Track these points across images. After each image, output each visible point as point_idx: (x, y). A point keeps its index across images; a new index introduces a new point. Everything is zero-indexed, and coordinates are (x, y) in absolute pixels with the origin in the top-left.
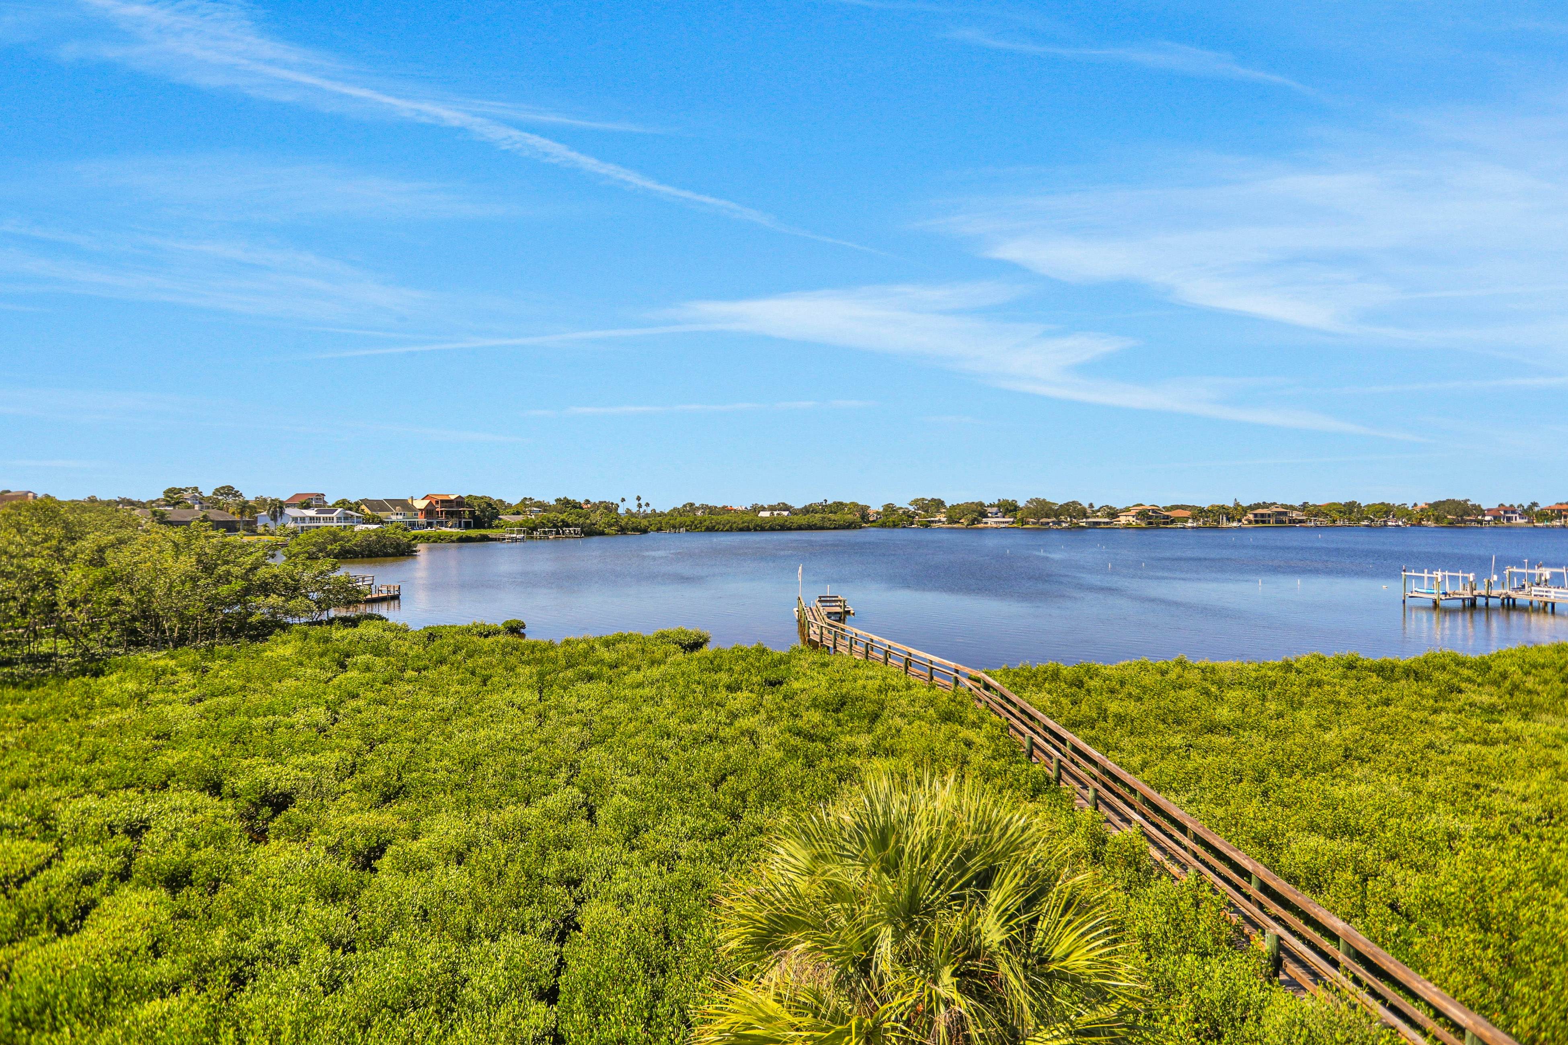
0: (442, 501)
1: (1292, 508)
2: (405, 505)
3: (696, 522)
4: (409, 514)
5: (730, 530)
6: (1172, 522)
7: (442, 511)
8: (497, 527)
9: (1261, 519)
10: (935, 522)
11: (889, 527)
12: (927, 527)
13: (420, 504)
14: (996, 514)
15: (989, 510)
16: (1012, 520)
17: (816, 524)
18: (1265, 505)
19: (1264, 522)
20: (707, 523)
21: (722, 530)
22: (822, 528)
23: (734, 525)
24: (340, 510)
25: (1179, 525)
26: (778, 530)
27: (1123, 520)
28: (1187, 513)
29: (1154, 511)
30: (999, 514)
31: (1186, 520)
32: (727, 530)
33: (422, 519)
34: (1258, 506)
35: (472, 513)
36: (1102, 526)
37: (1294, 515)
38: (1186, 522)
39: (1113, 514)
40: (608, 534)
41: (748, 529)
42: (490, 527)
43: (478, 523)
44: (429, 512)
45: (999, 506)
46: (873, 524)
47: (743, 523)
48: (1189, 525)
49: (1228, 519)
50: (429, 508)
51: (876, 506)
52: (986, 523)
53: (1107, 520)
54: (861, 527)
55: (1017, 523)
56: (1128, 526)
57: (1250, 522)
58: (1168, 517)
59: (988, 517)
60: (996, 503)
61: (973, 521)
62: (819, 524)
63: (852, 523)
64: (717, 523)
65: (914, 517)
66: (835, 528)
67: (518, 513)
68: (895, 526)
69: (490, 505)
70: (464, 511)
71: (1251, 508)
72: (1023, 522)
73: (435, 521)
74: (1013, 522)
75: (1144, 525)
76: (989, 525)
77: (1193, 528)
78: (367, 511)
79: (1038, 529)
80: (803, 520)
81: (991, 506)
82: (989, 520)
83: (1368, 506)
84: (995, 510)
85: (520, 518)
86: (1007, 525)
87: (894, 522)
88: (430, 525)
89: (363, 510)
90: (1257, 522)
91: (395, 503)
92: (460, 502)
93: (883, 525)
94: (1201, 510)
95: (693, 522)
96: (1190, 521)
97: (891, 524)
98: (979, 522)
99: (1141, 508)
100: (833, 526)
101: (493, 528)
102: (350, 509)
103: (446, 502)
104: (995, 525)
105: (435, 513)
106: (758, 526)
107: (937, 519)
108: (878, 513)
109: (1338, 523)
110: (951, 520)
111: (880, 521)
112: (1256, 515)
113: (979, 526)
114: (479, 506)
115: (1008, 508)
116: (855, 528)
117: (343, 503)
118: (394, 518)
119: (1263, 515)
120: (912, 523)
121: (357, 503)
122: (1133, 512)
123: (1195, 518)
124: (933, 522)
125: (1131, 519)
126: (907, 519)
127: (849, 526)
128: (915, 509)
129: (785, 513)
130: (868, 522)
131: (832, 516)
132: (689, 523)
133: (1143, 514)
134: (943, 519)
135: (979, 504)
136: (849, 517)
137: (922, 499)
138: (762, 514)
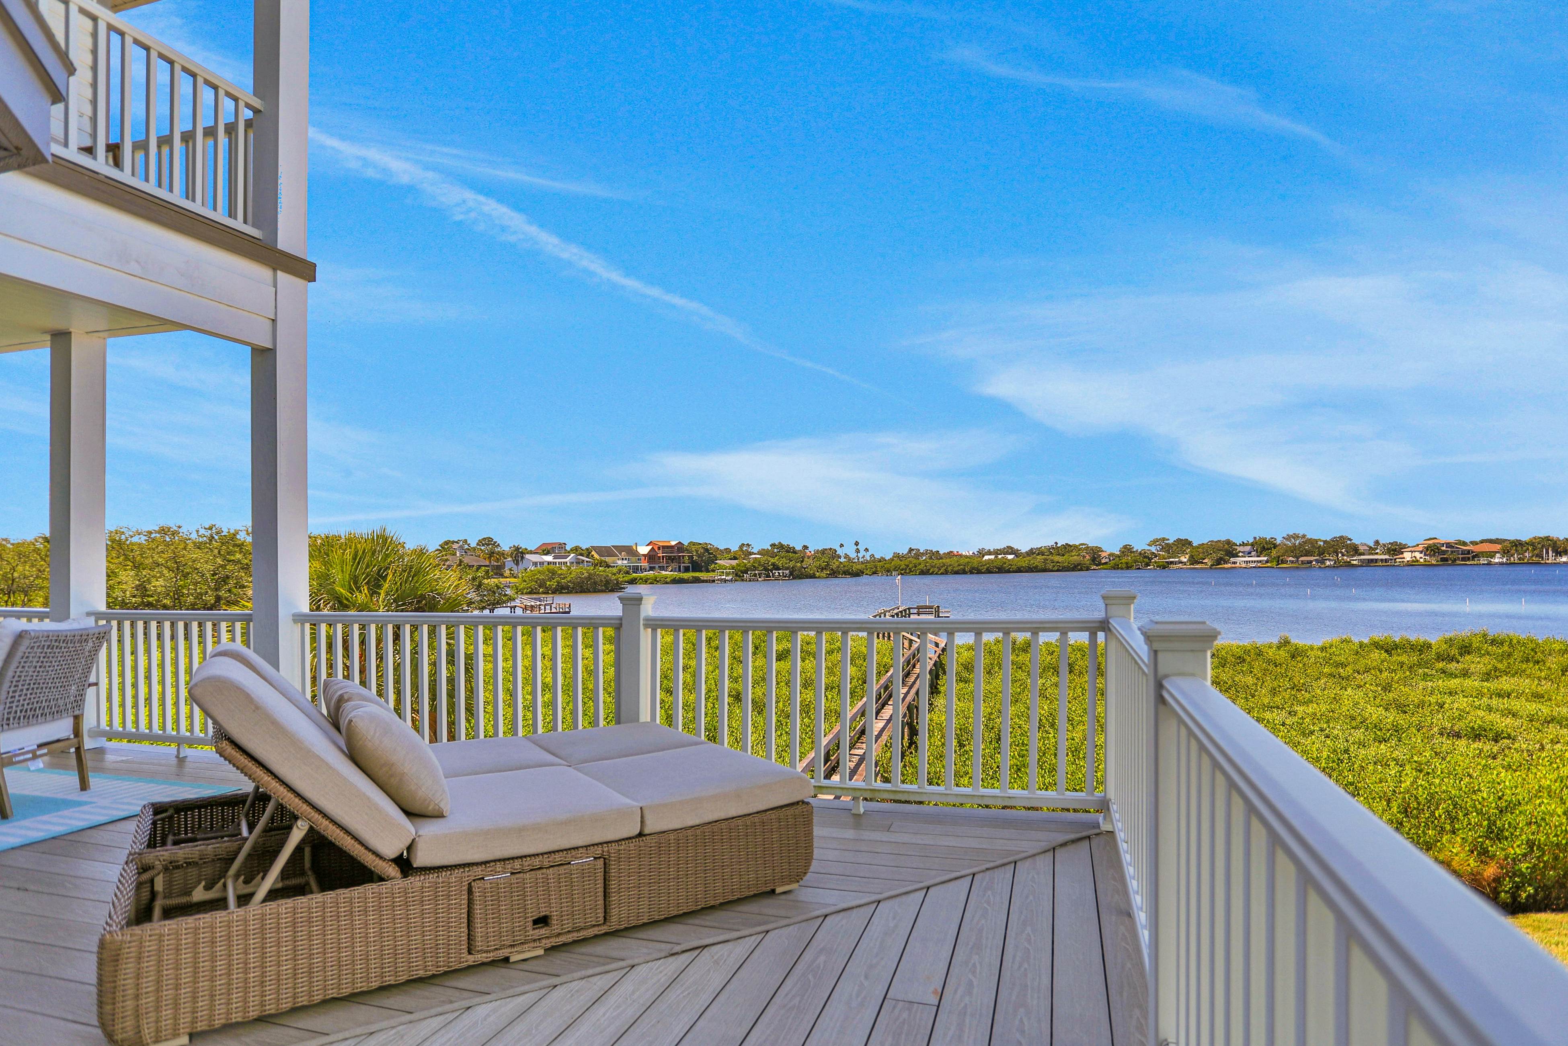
0: (664, 547)
2: (630, 551)
3: (910, 566)
4: (634, 559)
5: (946, 573)
6: (1474, 557)
7: (663, 556)
8: (713, 571)
10: (1177, 563)
11: (1122, 569)
12: (1164, 568)
13: (644, 550)
14: (1250, 553)
15: (1240, 548)
16: (1265, 559)
17: (1037, 566)
20: (921, 566)
21: (936, 574)
22: (1045, 570)
23: (950, 569)
24: (572, 555)
25: (1483, 561)
26: (996, 573)
27: (1407, 556)
28: (1495, 547)
29: (1449, 545)
30: (1253, 553)
31: (1492, 554)
32: (942, 574)
33: (645, 564)
35: (691, 557)
36: (1380, 564)
38: (1493, 557)
39: (1396, 549)
40: (819, 577)
41: (964, 572)
42: (708, 571)
43: (696, 567)
44: (651, 557)
45: (1252, 545)
46: (1105, 566)
47: (959, 565)
48: (1497, 560)
49: (1555, 553)
50: (652, 553)
51: (1110, 548)
52: (1235, 563)
53: (1387, 557)
54: (1088, 569)
55: (1272, 562)
56: (1413, 564)
58: (1468, 552)
59: (1239, 557)
60: (1251, 540)
61: (1219, 561)
62: (1041, 565)
63: (1078, 565)
64: (932, 567)
65: (1150, 559)
66: (1058, 570)
67: (735, 558)
68: (1128, 567)
69: (707, 550)
70: (683, 556)
72: (1279, 561)
73: (657, 566)
74: (1267, 562)
75: (1434, 562)
76: (1238, 565)
77: (1501, 564)
78: (596, 556)
79: (1297, 568)
80: (1023, 562)
81: (1243, 544)
82: (1239, 560)
84: (1248, 548)
85: (734, 562)
86: (1259, 564)
87: (1127, 563)
88: (652, 569)
89: (593, 556)
91: (621, 549)
92: (680, 547)
93: (1116, 567)
94: (1516, 543)
95: (908, 566)
96: (1498, 555)
97: (1124, 566)
98: (1226, 562)
99: (1431, 542)
100: (1056, 568)
101: (709, 572)
102: (582, 555)
103: (667, 548)
104: (1244, 565)
105: (656, 558)
106: (973, 568)
107: (1177, 560)
108: (1112, 555)
110: (1193, 561)
111: (1114, 563)
113: (1226, 566)
114: (697, 551)
115: (1263, 547)
116: (1081, 570)
117: (576, 549)
118: (620, 562)
120: (1148, 565)
121: (587, 549)
122: (1421, 548)
123: (1505, 552)
124: (1172, 563)
125: (1418, 555)
126: (1144, 560)
127: (1076, 567)
128: (1153, 549)
129: (1010, 557)
130: (1100, 564)
131: (1057, 558)
132: (904, 567)
133: (1432, 549)
134: (1184, 560)
135: (1228, 542)
136: (1075, 558)
137: (1164, 539)
138: (986, 557)
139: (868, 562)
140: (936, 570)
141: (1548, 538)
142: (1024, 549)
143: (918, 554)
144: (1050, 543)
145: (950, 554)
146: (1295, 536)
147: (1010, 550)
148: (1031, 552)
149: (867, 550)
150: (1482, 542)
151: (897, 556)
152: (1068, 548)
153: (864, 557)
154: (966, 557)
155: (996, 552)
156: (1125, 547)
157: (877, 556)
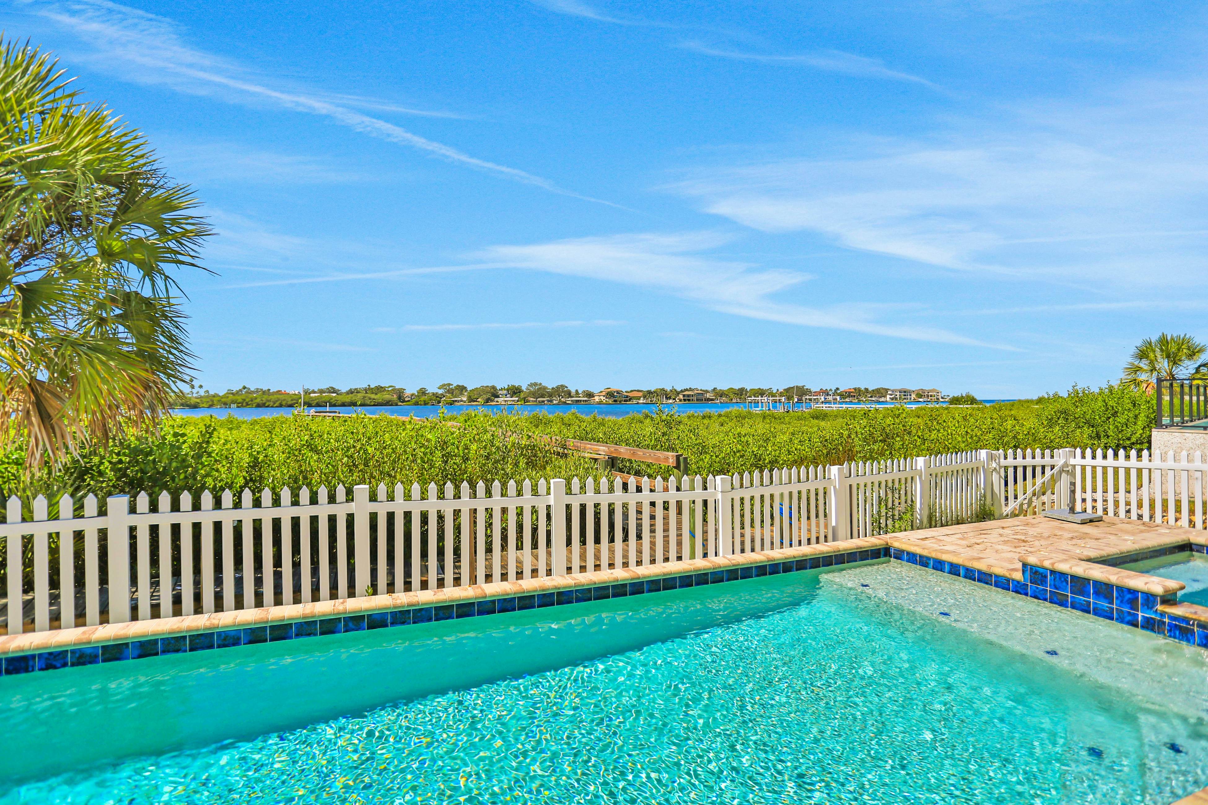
1: (707, 391)
3: (247, 401)
5: (281, 406)
6: (630, 400)
9: (687, 399)
10: (458, 401)
11: (421, 404)
12: (451, 404)
14: (506, 395)
15: (500, 392)
16: (517, 399)
17: (357, 402)
18: (691, 390)
19: (689, 400)
20: (258, 401)
22: (364, 405)
23: (284, 403)
25: (635, 402)
27: (597, 399)
28: (640, 394)
29: (618, 392)
30: (508, 395)
31: (638, 398)
34: (686, 390)
36: (582, 403)
37: (708, 396)
39: (590, 395)
45: (508, 390)
46: (408, 403)
48: (641, 401)
49: (667, 398)
51: (411, 390)
52: (497, 401)
53: (586, 399)
54: (397, 405)
55: (521, 401)
56: (600, 403)
57: (680, 400)
58: (627, 397)
59: (499, 397)
60: (506, 387)
61: (488, 400)
62: (361, 402)
63: (390, 401)
65: (441, 398)
66: (374, 405)
68: (425, 404)
71: (682, 391)
72: (525, 400)
74: (518, 401)
75: (611, 402)
76: (500, 403)
79: (536, 405)
80: (348, 399)
81: (501, 389)
82: (499, 400)
83: (751, 390)
84: (505, 392)
86: (513, 403)
87: (425, 401)
90: (685, 400)
93: (417, 404)
94: (649, 392)
95: (244, 400)
96: (642, 399)
97: (423, 402)
98: (492, 401)
99: (609, 391)
100: (372, 403)
104: (504, 403)
107: (459, 399)
108: (412, 395)
109: (734, 401)
110: (471, 400)
111: (414, 401)
112: (684, 396)
113: (492, 403)
115: (515, 391)
116: (392, 405)
119: (689, 396)
120: (439, 402)
122: (604, 394)
123: (645, 397)
124: (456, 401)
125: (602, 398)
126: (437, 399)
127: (388, 403)
128: (440, 392)
129: (334, 395)
130: (404, 401)
131: (373, 396)
132: (240, 400)
133: (610, 394)
134: (465, 399)
135: (494, 387)
136: (387, 397)
137: (449, 385)
138: (312, 395)
139: (201, 397)
140: (271, 404)
141: (663, 390)
142: (344, 389)
143: (249, 392)
144: (365, 386)
145: (279, 392)
146: (535, 384)
147: (333, 390)
148: (351, 392)
149: (201, 387)
150: (632, 391)
151: (231, 393)
152: (380, 389)
153: (198, 393)
154: (295, 394)
155: (321, 391)
156: (421, 389)
157: (212, 393)
